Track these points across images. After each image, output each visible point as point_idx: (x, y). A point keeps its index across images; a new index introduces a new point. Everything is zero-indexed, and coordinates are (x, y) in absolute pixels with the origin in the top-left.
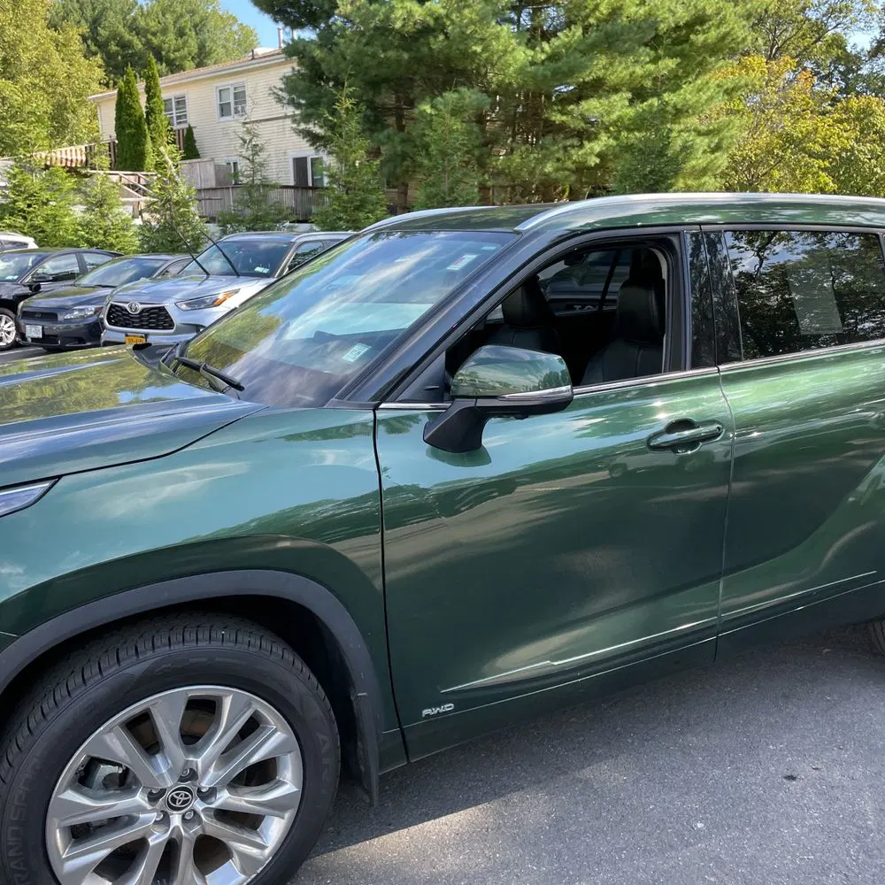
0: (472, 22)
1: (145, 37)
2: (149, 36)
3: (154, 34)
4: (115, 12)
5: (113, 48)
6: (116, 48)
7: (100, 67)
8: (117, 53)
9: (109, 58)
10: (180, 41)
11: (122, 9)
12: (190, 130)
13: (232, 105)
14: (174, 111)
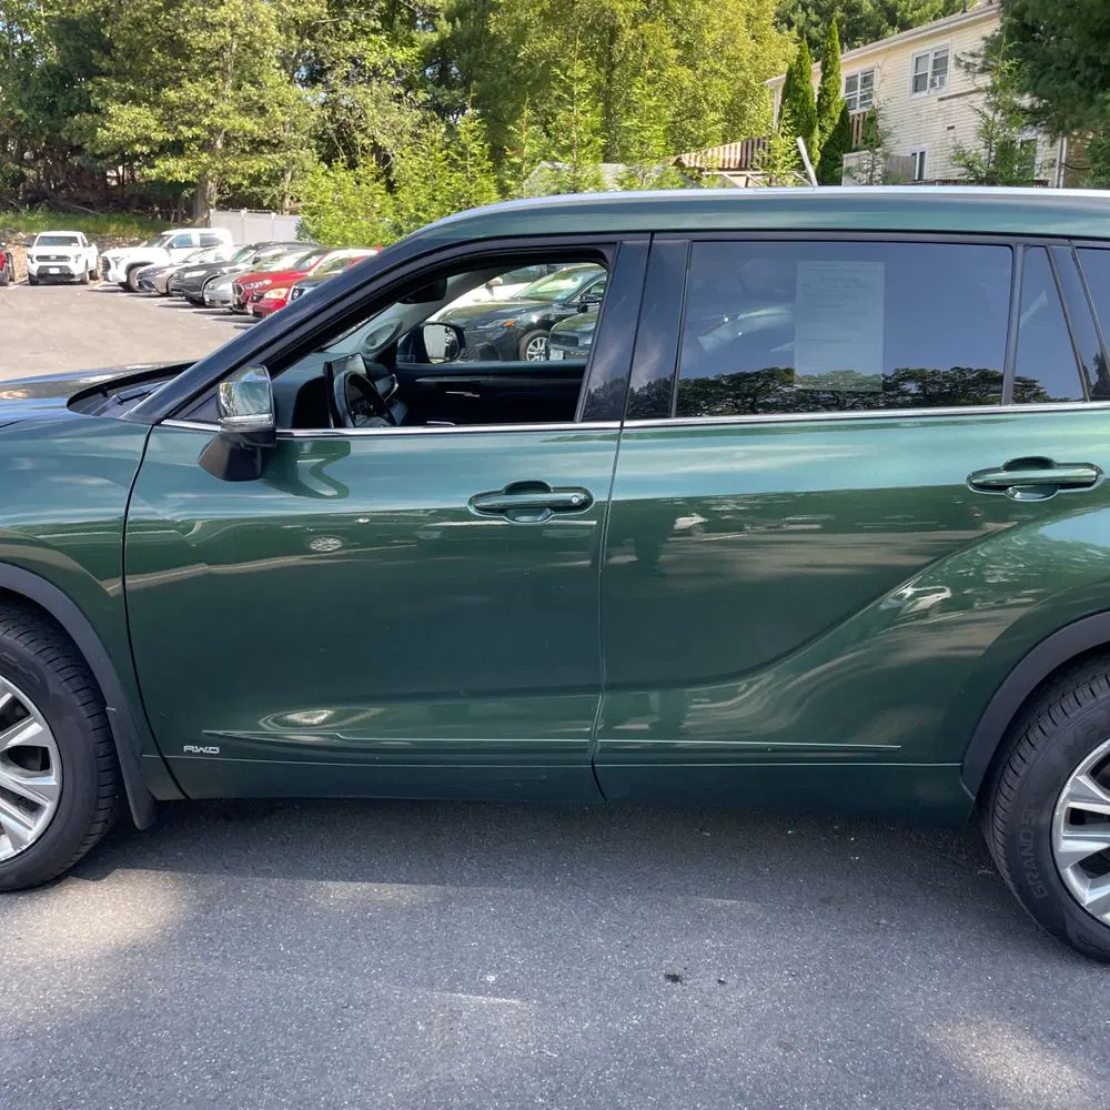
12: (873, 113)
13: (930, 77)
14: (859, 90)
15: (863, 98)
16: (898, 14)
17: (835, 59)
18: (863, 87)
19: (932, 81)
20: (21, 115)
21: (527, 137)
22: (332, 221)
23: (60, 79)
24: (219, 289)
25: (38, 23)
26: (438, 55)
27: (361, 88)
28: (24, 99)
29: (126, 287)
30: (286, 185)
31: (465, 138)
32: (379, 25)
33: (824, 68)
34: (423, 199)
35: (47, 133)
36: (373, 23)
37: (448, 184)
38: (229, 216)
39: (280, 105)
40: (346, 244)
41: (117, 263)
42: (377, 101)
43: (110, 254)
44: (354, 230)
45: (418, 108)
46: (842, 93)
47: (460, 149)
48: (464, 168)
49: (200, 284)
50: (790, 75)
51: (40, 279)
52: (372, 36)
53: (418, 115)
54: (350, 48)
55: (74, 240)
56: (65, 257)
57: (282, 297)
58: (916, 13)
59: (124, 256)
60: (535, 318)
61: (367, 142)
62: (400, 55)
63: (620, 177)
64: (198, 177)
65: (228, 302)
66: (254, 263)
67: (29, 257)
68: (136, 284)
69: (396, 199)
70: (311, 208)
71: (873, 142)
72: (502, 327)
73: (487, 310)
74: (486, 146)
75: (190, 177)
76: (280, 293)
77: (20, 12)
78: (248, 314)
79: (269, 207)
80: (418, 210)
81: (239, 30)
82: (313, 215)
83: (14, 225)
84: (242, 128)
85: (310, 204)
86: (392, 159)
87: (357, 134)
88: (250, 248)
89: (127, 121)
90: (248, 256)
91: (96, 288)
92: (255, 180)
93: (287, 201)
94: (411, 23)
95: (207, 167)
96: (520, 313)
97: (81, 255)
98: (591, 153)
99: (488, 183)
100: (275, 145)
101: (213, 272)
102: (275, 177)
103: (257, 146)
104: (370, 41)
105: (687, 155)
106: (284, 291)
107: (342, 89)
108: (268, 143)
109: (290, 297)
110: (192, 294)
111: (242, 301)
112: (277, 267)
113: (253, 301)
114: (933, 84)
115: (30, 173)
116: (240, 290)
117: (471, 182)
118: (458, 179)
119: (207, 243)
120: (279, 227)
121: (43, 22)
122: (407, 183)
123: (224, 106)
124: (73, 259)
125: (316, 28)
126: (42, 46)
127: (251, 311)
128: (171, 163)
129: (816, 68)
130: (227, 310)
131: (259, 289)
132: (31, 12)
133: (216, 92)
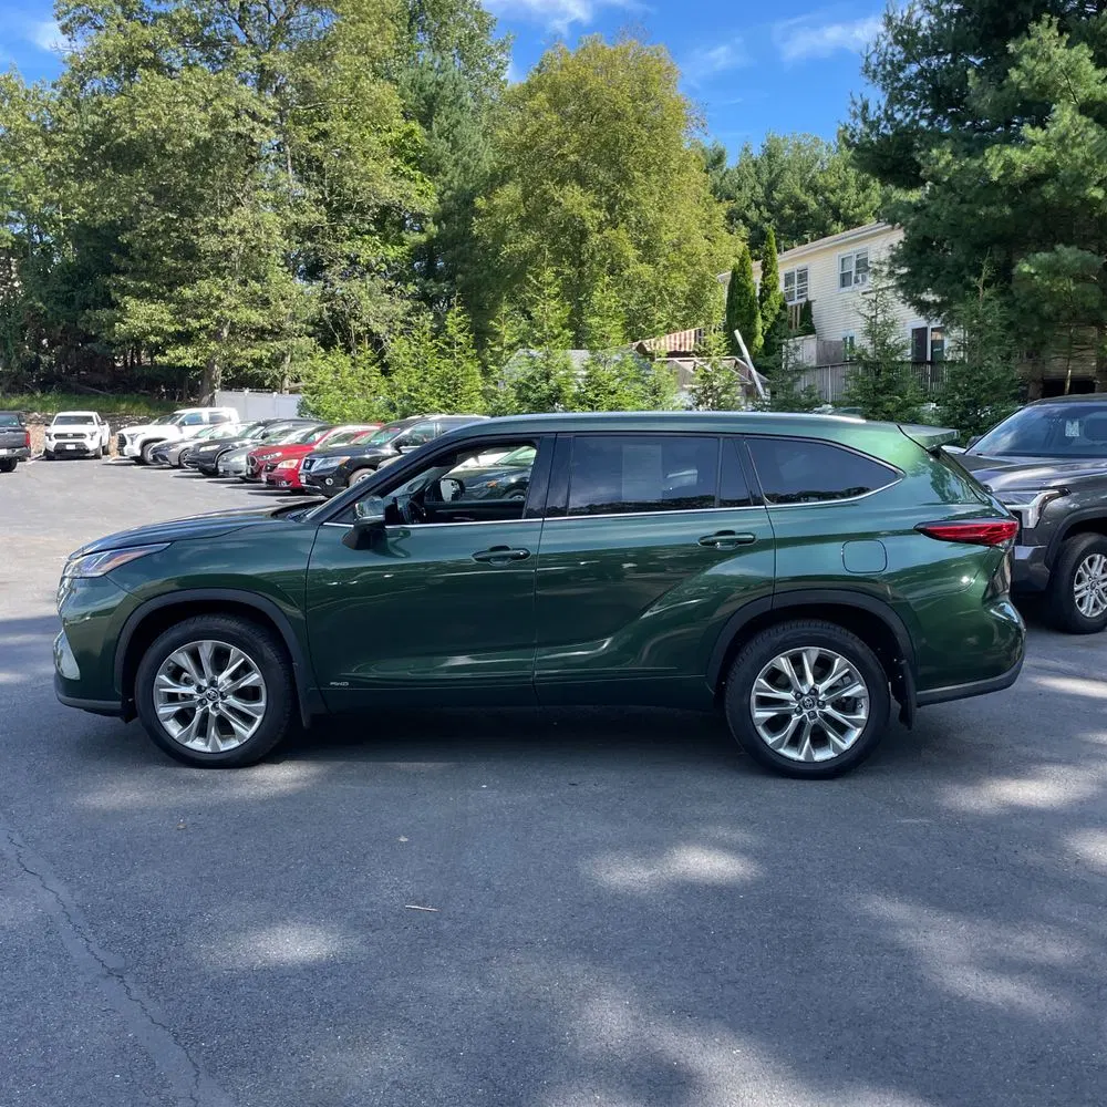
0: (1087, 162)
1: (822, 194)
2: (827, 194)
3: (833, 191)
4: (794, 173)
5: (788, 211)
6: (790, 211)
7: (743, 240)
8: (791, 216)
9: (781, 224)
10: (862, 196)
11: (800, 169)
12: (808, 305)
13: (854, 275)
14: (796, 285)
15: (799, 292)
16: (841, 211)
17: (773, 260)
18: (799, 282)
19: (856, 278)
20: (41, 308)
21: (507, 328)
22: (330, 401)
23: (77, 276)
24: (233, 461)
25: (57, 225)
26: (425, 253)
27: (357, 282)
28: (44, 292)
29: (140, 461)
30: (286, 366)
31: (452, 330)
32: (373, 228)
33: (764, 267)
34: (415, 382)
35: (64, 323)
36: (367, 226)
37: (438, 368)
38: (232, 395)
39: (283, 299)
40: (345, 420)
41: (132, 440)
42: (370, 293)
43: (126, 431)
44: (351, 408)
45: (407, 299)
46: (781, 288)
47: (448, 339)
48: (451, 356)
49: (214, 457)
50: (734, 274)
51: (59, 454)
52: (366, 237)
53: (408, 304)
54: (346, 247)
55: (89, 419)
56: (82, 435)
57: (293, 467)
58: (857, 210)
59: (139, 433)
60: (513, 480)
61: (362, 329)
62: (393, 252)
63: (585, 363)
64: (206, 362)
65: (241, 472)
66: (263, 438)
67: (48, 435)
68: (149, 457)
69: (391, 380)
70: (311, 388)
71: (809, 329)
72: (486, 487)
73: (473, 474)
74: (471, 336)
75: (197, 362)
76: (291, 464)
77: (40, 215)
78: (261, 482)
79: (269, 387)
80: (410, 391)
81: (247, 236)
82: (312, 394)
83: (30, 405)
84: (248, 319)
85: (311, 385)
86: (385, 344)
87: (352, 322)
88: (259, 424)
89: (142, 315)
90: (255, 432)
91: (109, 461)
92: (258, 363)
93: (287, 381)
94: (401, 225)
95: (214, 354)
96: (501, 476)
97: (95, 433)
98: (561, 342)
99: (473, 368)
100: (276, 333)
101: (226, 446)
102: (277, 360)
103: (261, 334)
104: (364, 241)
105: (647, 341)
106: (295, 462)
107: (338, 284)
108: (271, 332)
109: (301, 468)
110: (206, 466)
111: (255, 471)
112: (285, 441)
113: (267, 471)
114: (857, 281)
115: (45, 359)
116: (253, 461)
117: (458, 366)
118: (446, 365)
119: (215, 420)
120: (281, 405)
121: (61, 224)
122: (400, 367)
123: (232, 300)
124: (89, 437)
125: (316, 231)
126: (59, 246)
127: (264, 479)
128: (181, 351)
129: (756, 266)
130: (238, 479)
131: (273, 460)
132: (51, 215)
133: (226, 288)
